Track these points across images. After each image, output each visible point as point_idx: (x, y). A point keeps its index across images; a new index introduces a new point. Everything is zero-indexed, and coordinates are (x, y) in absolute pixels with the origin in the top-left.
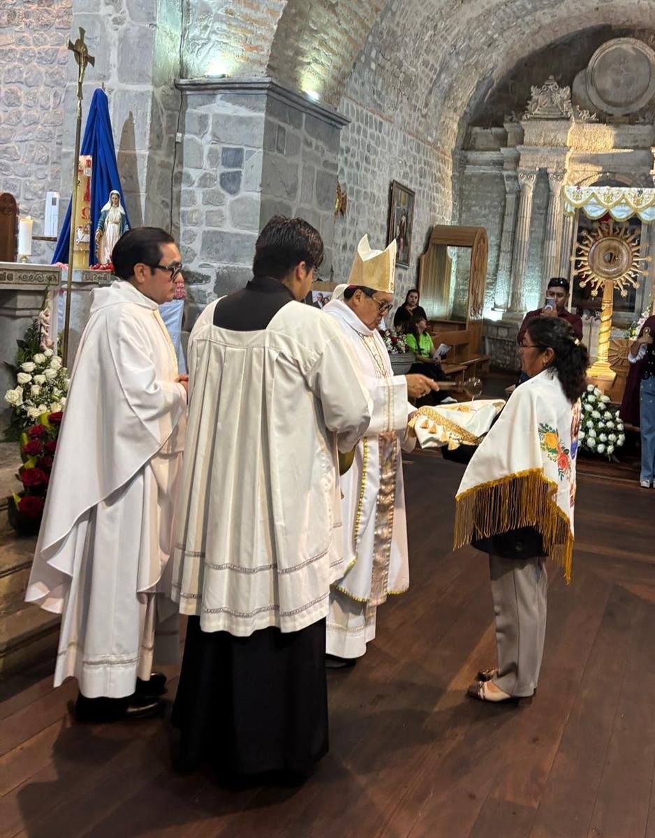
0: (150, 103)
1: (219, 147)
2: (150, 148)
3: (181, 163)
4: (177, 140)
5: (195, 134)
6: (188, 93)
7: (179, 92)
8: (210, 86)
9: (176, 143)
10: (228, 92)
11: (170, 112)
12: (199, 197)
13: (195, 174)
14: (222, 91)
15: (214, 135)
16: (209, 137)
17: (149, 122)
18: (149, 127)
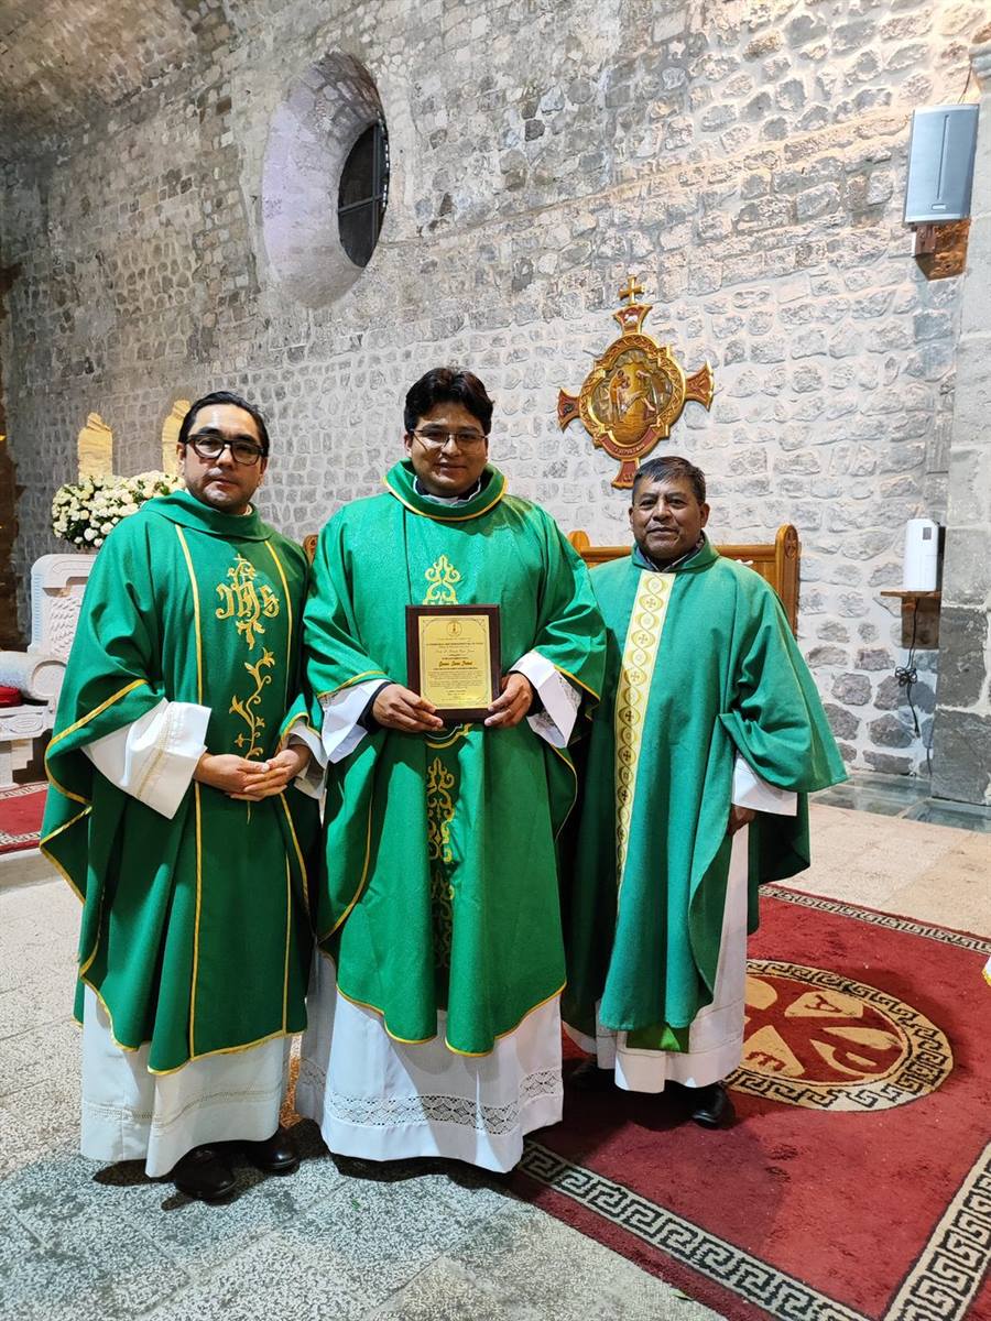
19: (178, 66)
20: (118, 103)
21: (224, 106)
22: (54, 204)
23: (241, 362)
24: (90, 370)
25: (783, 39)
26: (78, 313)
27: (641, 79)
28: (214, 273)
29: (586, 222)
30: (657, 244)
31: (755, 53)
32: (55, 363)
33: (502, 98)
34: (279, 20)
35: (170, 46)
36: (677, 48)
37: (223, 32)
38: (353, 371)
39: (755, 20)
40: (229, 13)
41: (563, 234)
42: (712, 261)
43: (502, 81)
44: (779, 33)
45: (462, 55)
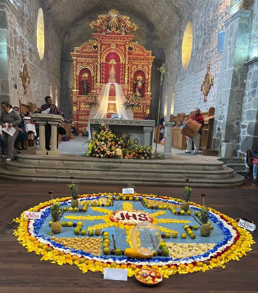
0: (232, 73)
1: (253, 82)
2: (231, 87)
3: (245, 90)
4: (244, 82)
5: (249, 79)
6: (249, 66)
7: (247, 66)
8: (252, 62)
9: (245, 83)
10: (256, 62)
11: (242, 74)
12: (247, 99)
13: (247, 92)
14: (255, 63)
15: (252, 78)
16: (251, 79)
17: (232, 79)
18: (231, 80)
19: (179, 24)
20: (174, 32)
21: (181, 32)
22: (167, 51)
23: (179, 81)
24: (168, 84)
25: (224, 15)
26: (168, 73)
27: (213, 23)
28: (179, 64)
29: (207, 51)
30: (212, 54)
31: (222, 18)
32: (165, 83)
33: (203, 28)
34: (187, 14)
35: (177, 20)
36: (216, 17)
37: (182, 18)
38: (187, 82)
39: (222, 12)
40: (182, 14)
41: (205, 53)
42: (216, 58)
43: (203, 24)
44: (224, 14)
45: (200, 20)
